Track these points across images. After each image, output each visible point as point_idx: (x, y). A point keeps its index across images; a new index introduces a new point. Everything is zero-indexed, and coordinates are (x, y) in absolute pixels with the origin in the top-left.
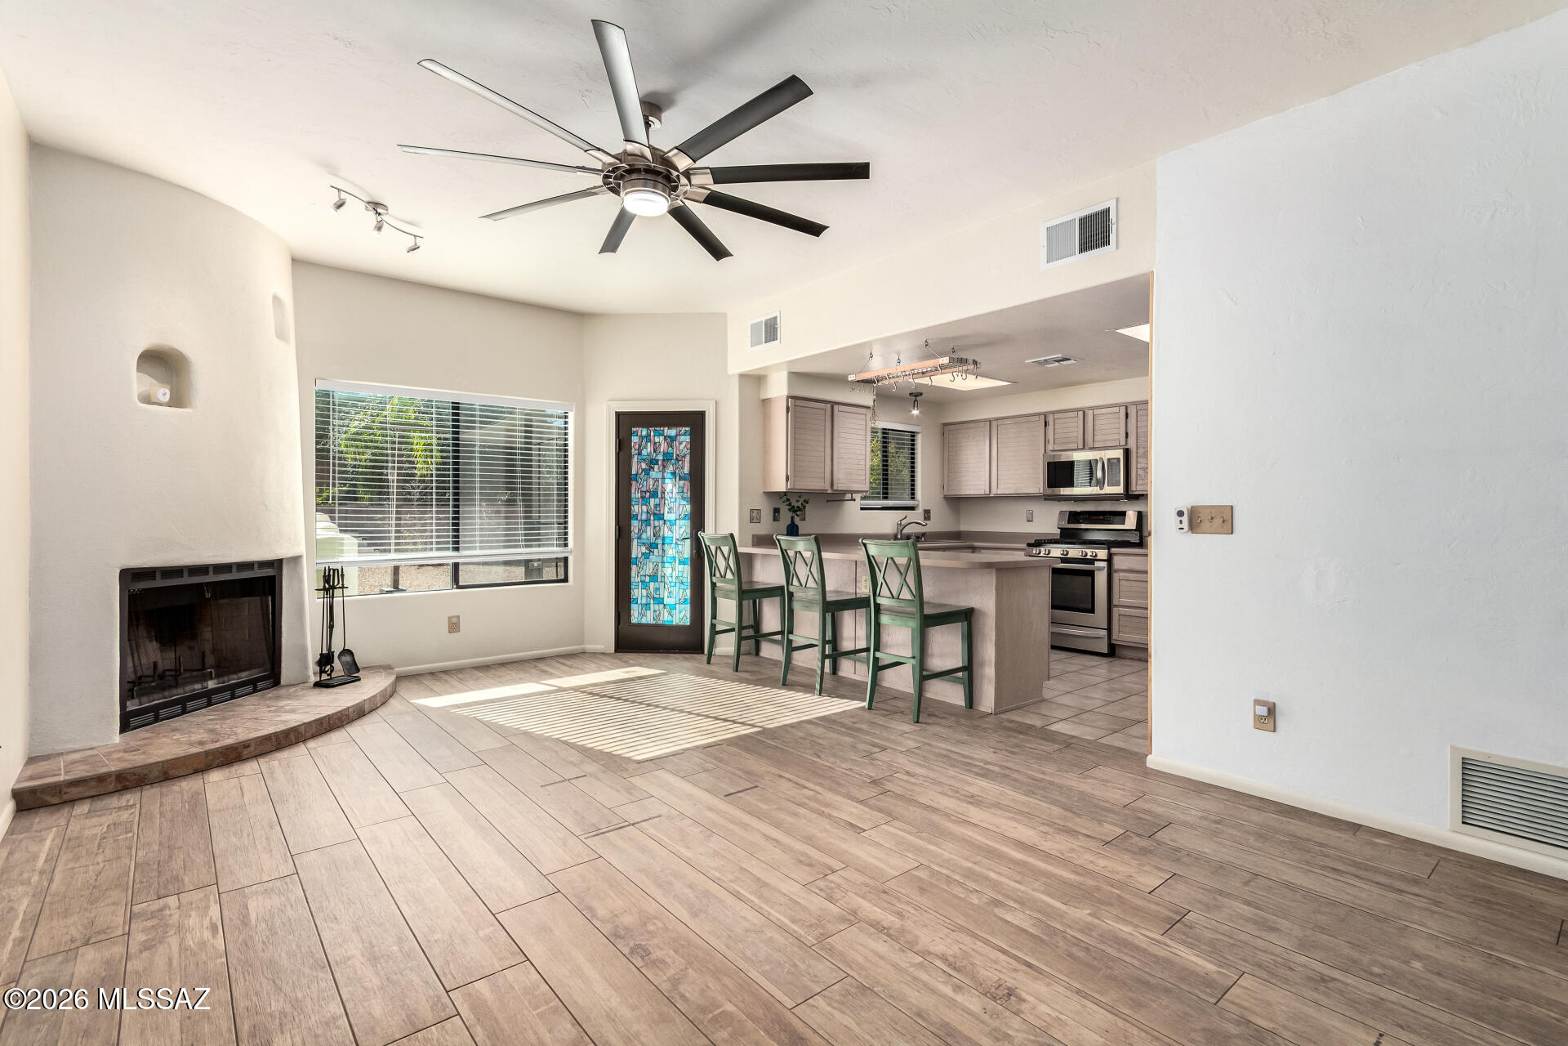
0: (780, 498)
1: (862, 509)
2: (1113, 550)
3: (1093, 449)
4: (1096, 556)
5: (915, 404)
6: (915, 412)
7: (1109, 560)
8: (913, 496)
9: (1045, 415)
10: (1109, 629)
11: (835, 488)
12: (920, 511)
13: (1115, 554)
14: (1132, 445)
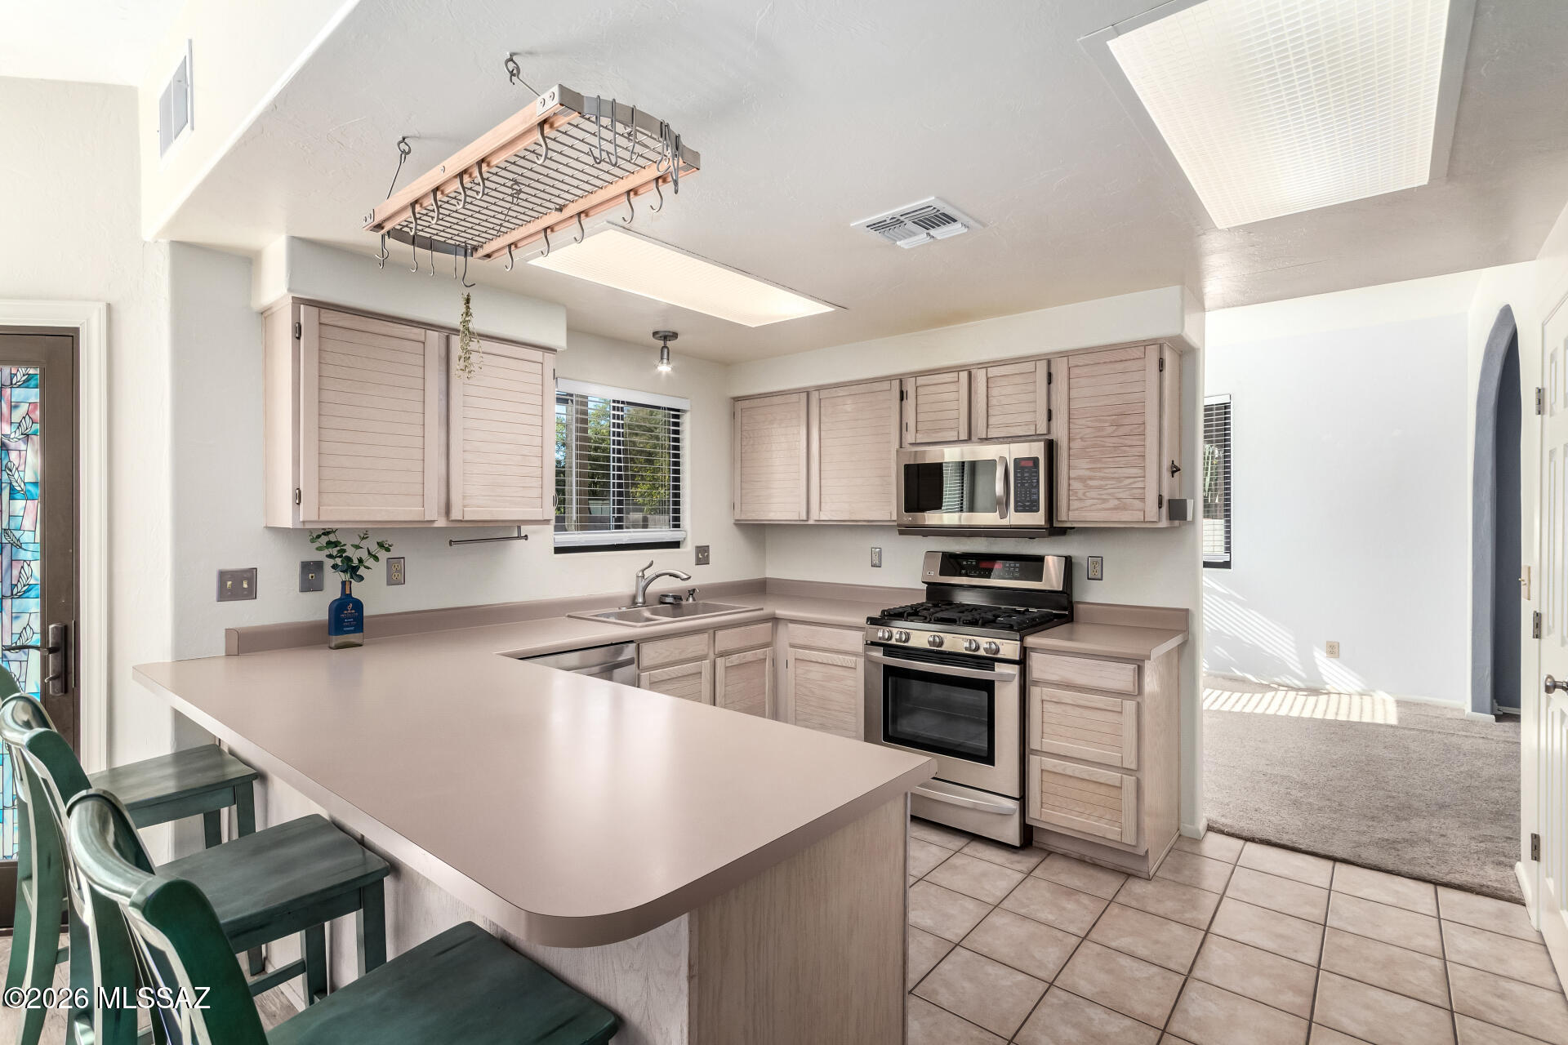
0: (313, 541)
1: (558, 550)
2: (1031, 641)
3: (986, 440)
4: (997, 651)
5: (664, 353)
6: (664, 369)
7: (1022, 662)
8: (676, 523)
9: (901, 380)
10: (1023, 799)
11: (456, 514)
12: (688, 549)
13: (1034, 649)
14: (1059, 433)
